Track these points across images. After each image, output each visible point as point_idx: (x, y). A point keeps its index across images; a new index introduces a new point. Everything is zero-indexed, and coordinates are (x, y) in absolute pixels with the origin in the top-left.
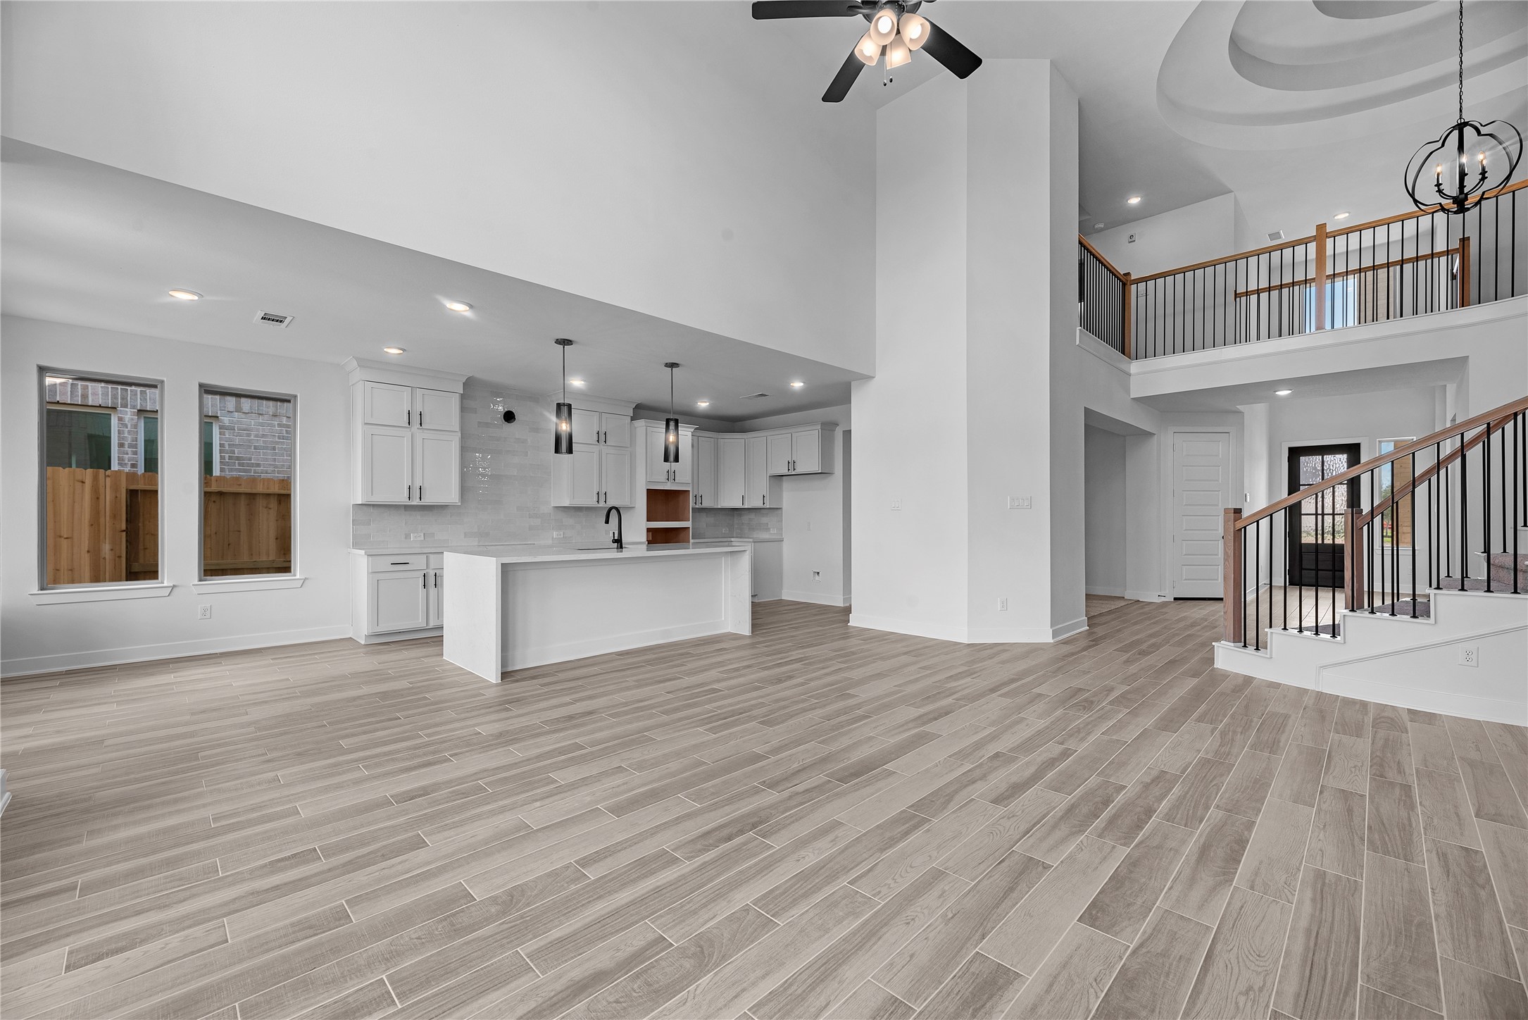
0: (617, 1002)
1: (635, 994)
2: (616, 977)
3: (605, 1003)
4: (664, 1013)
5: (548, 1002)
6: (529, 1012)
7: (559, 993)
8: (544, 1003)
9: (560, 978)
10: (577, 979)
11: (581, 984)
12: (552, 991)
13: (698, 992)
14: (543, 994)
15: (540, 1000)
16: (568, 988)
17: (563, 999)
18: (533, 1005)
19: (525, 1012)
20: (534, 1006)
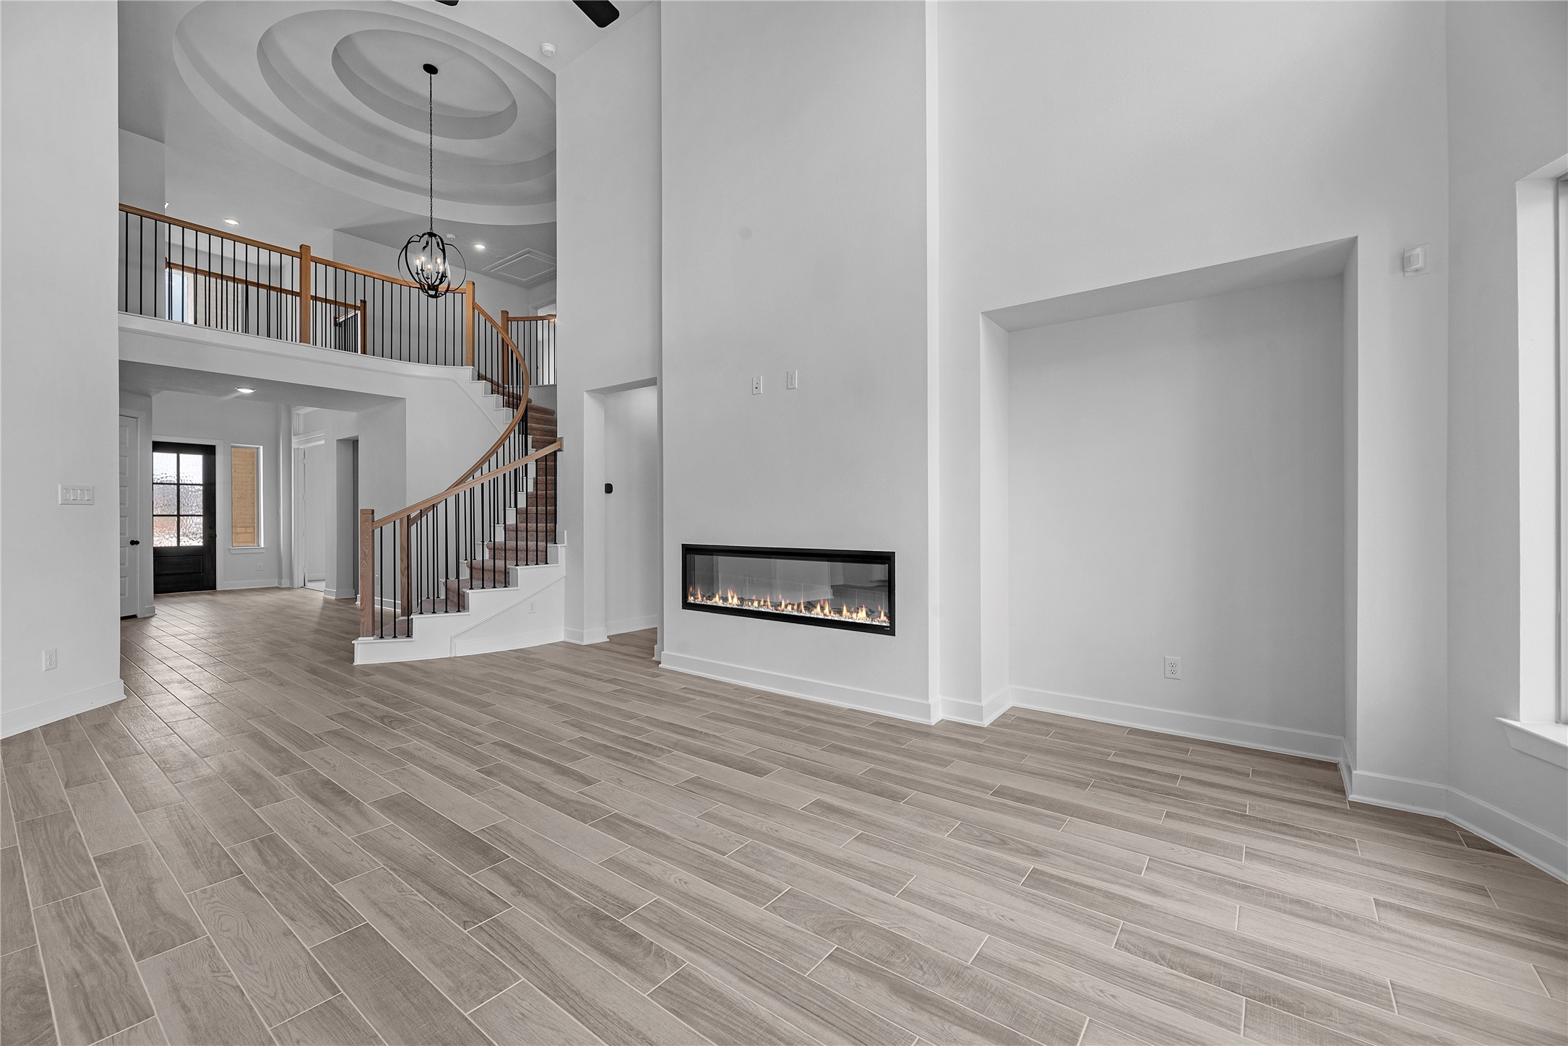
0: (921, 968)
1: (908, 959)
2: (894, 977)
3: (926, 976)
4: (918, 937)
5: (946, 1017)
6: (965, 1028)
7: (931, 1013)
8: (948, 1020)
9: (913, 1020)
10: (908, 1006)
11: (912, 1000)
12: (932, 1020)
13: (889, 923)
14: (940, 1025)
15: (947, 1025)
16: (923, 1009)
17: (937, 1007)
18: (955, 1029)
19: (966, 1031)
20: (956, 1027)
